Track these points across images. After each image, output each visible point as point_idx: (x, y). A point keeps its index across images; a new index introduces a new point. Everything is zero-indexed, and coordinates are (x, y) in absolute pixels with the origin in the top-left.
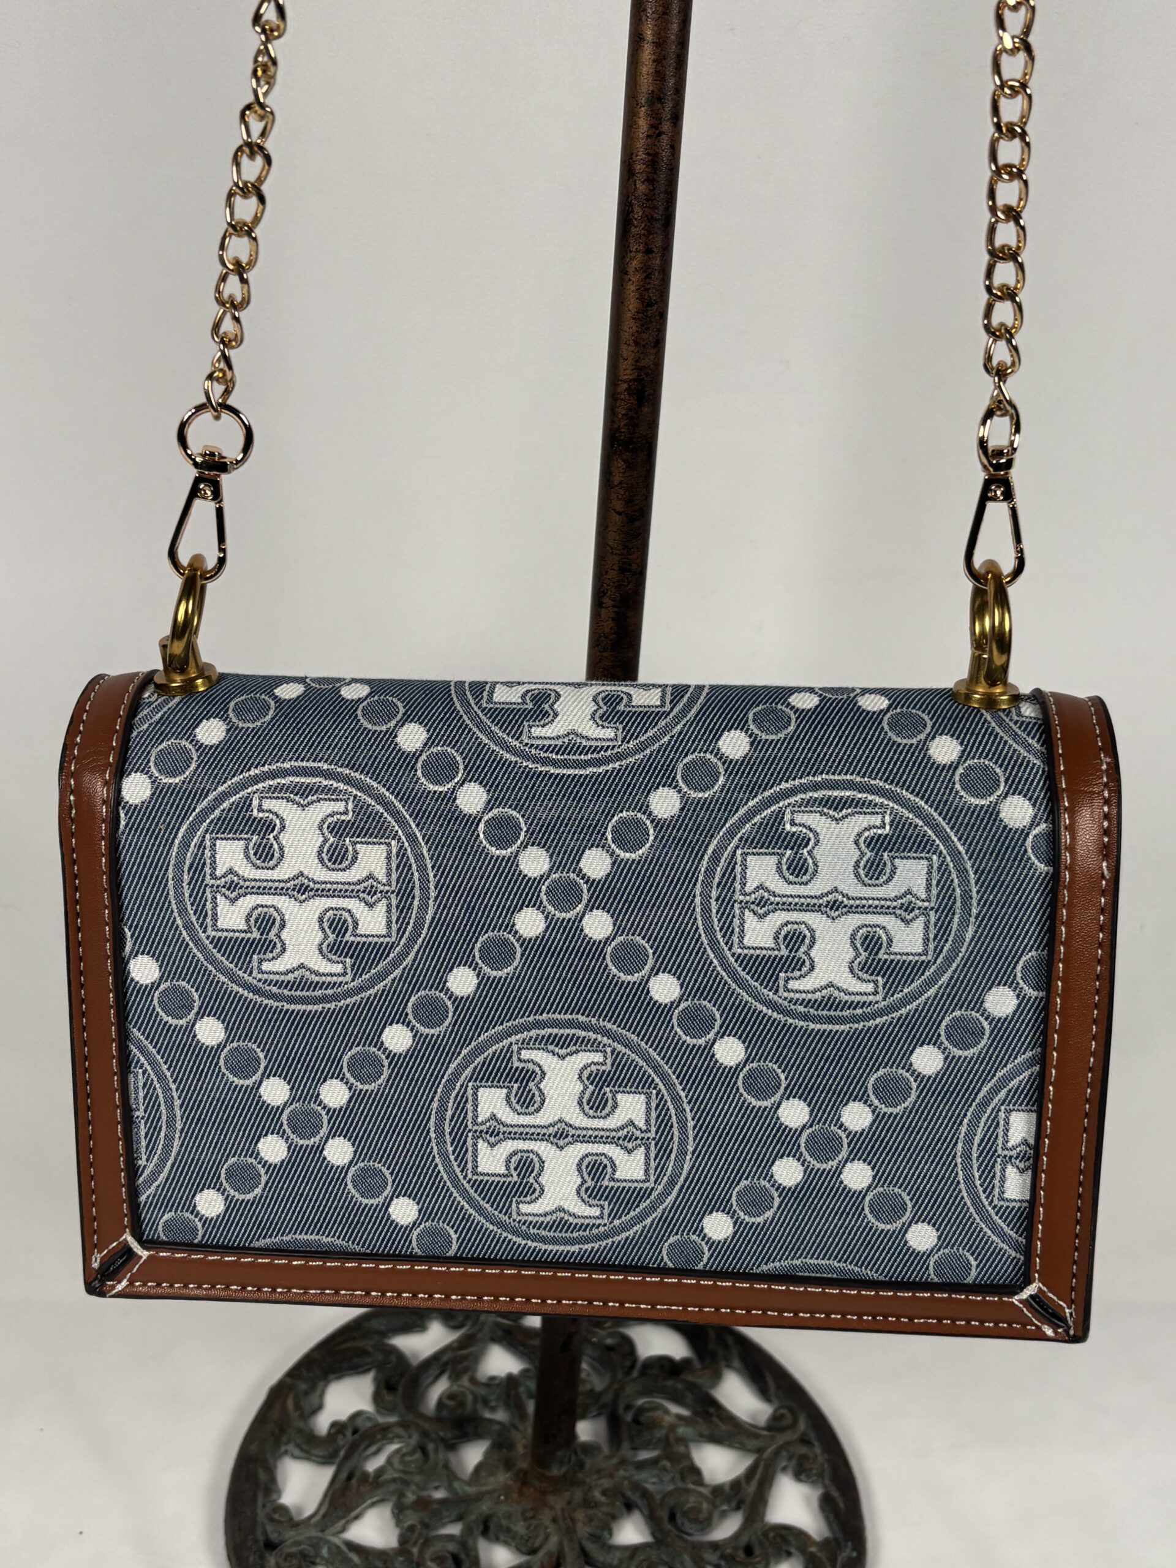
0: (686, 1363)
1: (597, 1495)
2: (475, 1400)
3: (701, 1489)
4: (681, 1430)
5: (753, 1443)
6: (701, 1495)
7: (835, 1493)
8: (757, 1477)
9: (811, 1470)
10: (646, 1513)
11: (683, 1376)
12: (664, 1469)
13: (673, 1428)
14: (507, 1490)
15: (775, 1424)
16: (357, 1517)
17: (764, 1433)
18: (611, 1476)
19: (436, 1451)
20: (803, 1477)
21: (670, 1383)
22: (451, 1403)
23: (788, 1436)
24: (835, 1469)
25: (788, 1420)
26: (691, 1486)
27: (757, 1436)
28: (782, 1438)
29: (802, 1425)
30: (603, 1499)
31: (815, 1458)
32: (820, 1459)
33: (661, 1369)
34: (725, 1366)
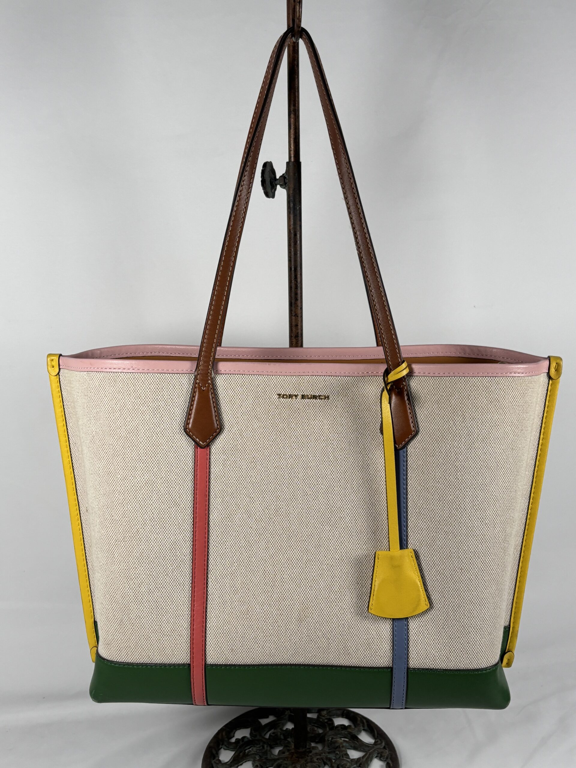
0: (349, 726)
1: (315, 760)
2: (281, 734)
3: (348, 760)
4: (344, 744)
5: (367, 749)
6: (348, 761)
7: (390, 762)
8: (366, 757)
9: (384, 756)
10: (330, 765)
11: (348, 730)
12: (337, 754)
13: (341, 743)
14: (287, 758)
15: (375, 743)
16: (241, 765)
17: (372, 745)
18: (320, 755)
19: (267, 747)
20: (382, 759)
21: (343, 732)
22: (273, 735)
23: (378, 746)
24: (391, 755)
25: (379, 742)
26: (345, 759)
27: (368, 747)
28: (376, 747)
29: (383, 744)
30: (317, 761)
31: (386, 752)
32: (388, 753)
33: (342, 728)
34: (363, 728)
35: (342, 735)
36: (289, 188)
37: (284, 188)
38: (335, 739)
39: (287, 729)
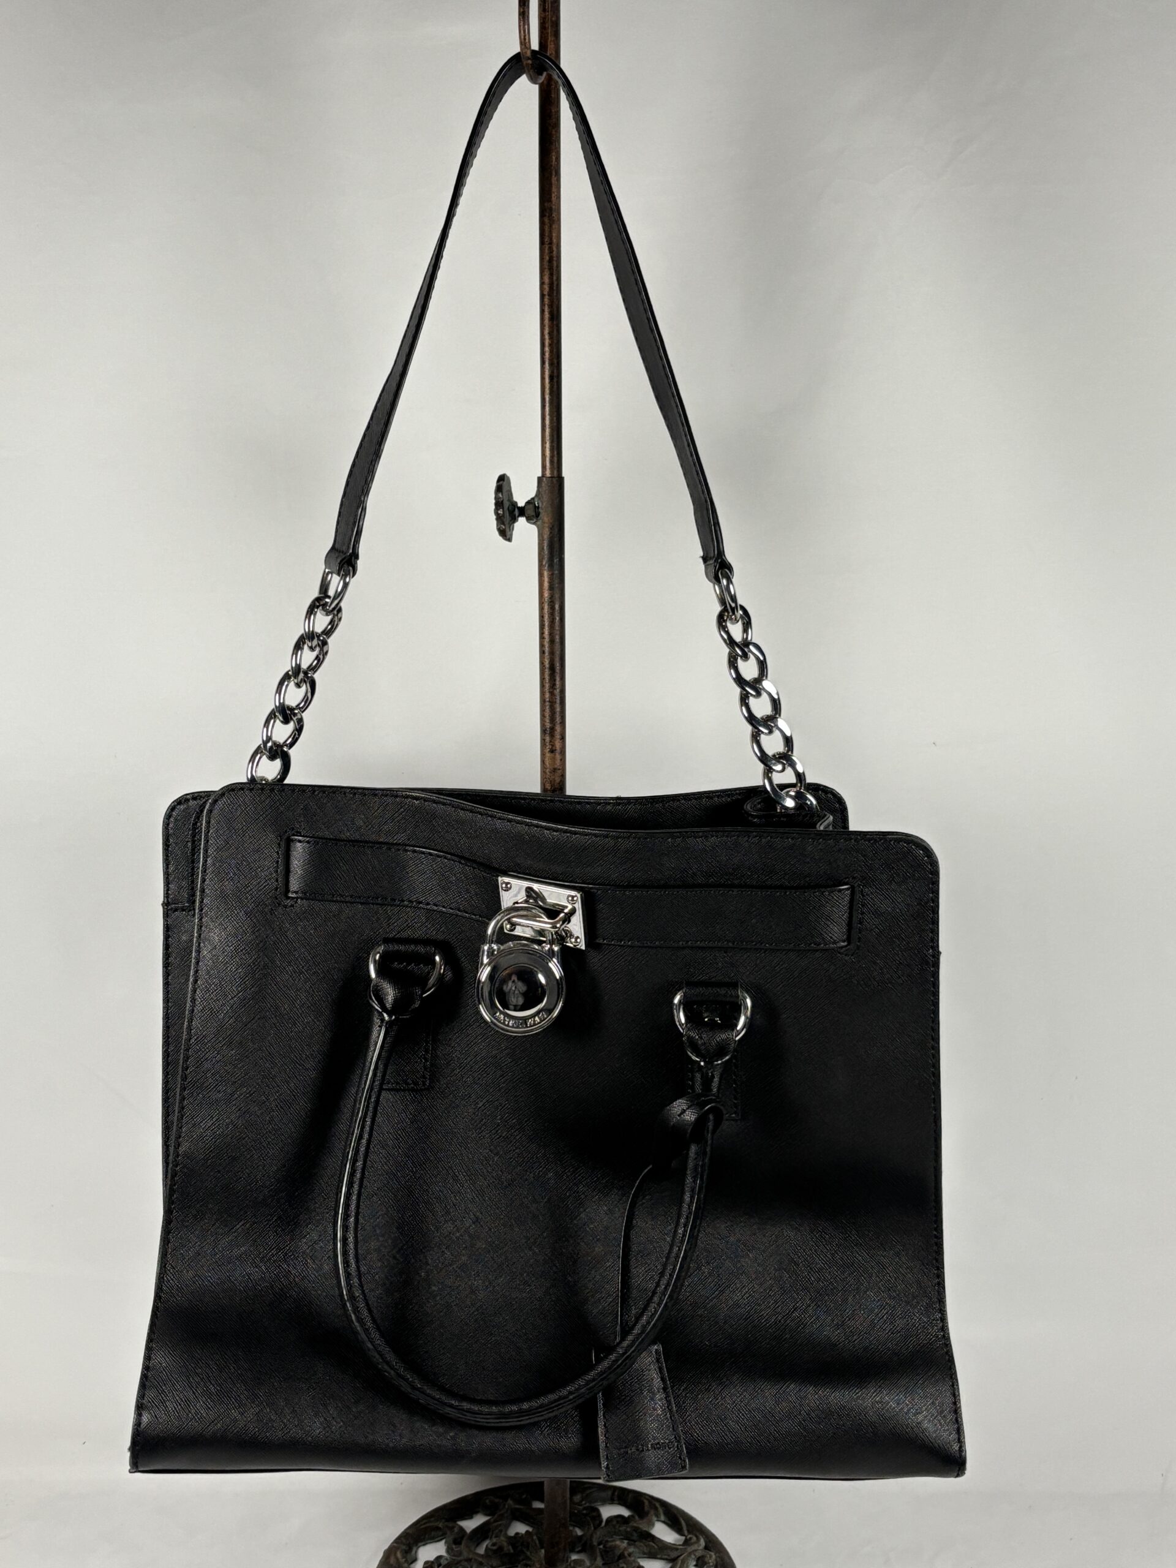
0: (630, 1517)
2: (509, 1545)
5: (674, 1554)
9: (709, 1563)
11: (631, 1524)
13: (625, 1549)
15: (687, 1542)
17: (681, 1547)
21: (622, 1528)
22: (493, 1547)
23: (693, 1547)
25: (694, 1539)
27: (677, 1549)
28: (690, 1549)
29: (702, 1542)
31: (711, 1557)
32: (714, 1557)
33: (618, 1522)
34: (656, 1519)
35: (622, 1535)
36: (544, 523)
37: (534, 524)
38: (613, 1543)
39: (517, 1534)
